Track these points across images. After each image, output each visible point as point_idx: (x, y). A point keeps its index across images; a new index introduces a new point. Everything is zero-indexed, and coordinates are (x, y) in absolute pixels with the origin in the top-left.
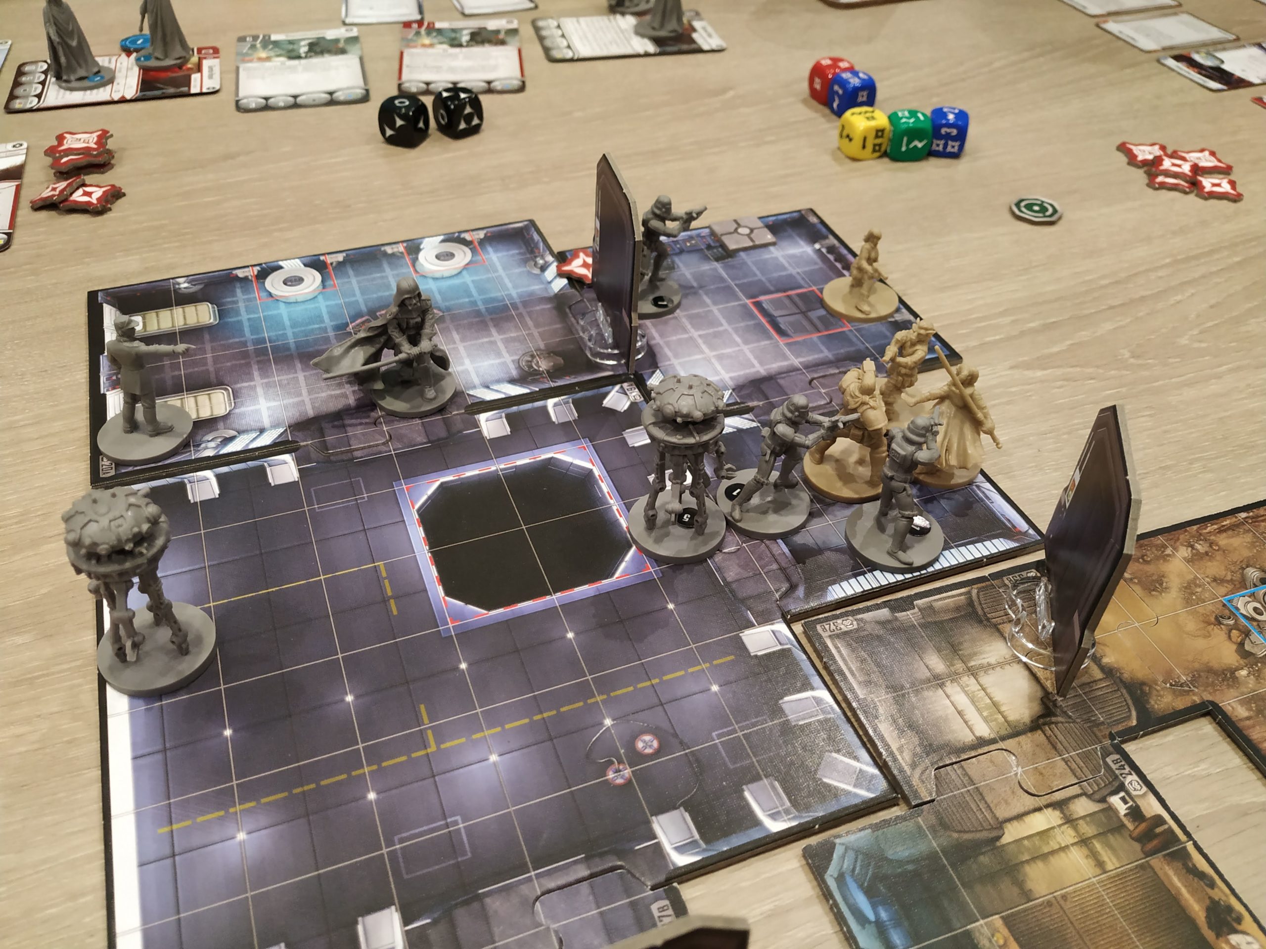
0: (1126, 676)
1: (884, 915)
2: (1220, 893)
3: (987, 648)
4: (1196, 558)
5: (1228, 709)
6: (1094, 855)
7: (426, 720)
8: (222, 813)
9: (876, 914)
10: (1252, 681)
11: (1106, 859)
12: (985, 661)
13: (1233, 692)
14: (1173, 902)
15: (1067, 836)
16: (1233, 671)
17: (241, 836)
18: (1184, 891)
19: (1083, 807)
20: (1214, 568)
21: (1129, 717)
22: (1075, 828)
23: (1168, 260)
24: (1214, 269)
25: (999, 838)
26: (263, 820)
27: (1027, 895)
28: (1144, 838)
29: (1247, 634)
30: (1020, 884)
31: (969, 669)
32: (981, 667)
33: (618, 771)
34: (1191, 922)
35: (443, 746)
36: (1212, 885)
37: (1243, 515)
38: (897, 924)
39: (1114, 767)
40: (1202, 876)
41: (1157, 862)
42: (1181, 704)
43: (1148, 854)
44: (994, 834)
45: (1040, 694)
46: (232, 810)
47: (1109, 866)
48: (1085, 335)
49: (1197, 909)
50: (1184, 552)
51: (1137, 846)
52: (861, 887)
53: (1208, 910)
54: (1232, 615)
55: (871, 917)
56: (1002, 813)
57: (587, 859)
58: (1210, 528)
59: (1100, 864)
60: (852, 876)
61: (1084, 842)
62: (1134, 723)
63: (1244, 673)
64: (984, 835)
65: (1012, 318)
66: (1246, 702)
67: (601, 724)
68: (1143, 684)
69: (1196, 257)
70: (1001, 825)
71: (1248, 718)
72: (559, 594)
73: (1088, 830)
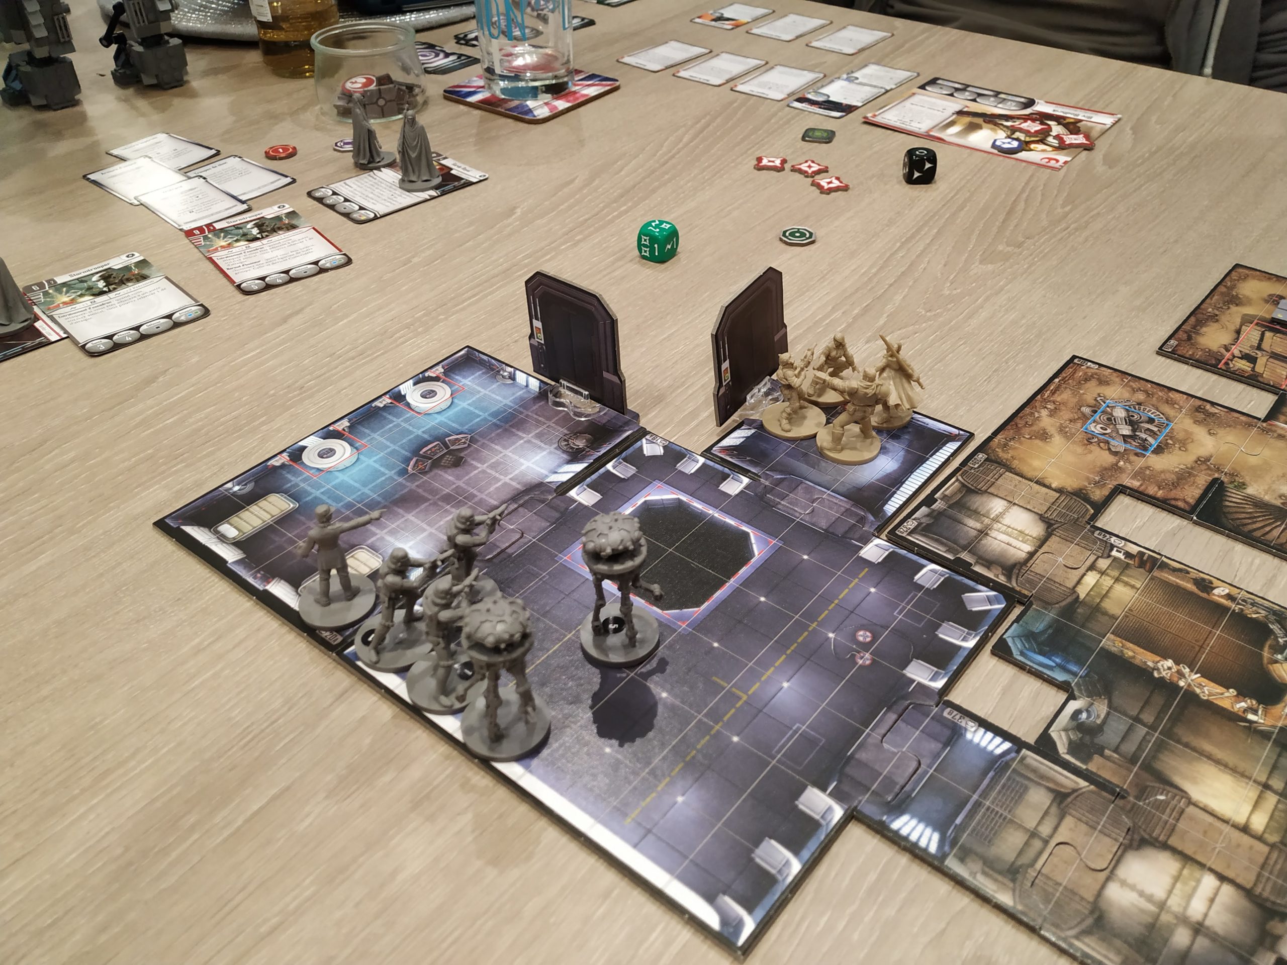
0: (1069, 489)
1: (1058, 660)
2: (1194, 574)
3: (992, 505)
4: (1052, 413)
5: (1129, 485)
6: (1127, 584)
7: (726, 685)
8: (654, 794)
9: (1054, 661)
10: (1128, 465)
11: (1133, 583)
12: (997, 512)
13: (1124, 476)
14: (1178, 588)
15: (1107, 582)
16: (1116, 465)
17: (680, 799)
18: (1178, 581)
19: (1103, 564)
20: (1066, 415)
21: (1087, 510)
22: (1108, 575)
23: (898, 244)
24: (928, 242)
25: (1078, 596)
27: (1114, 618)
28: (1142, 565)
29: (1108, 443)
30: (1105, 613)
31: (993, 520)
32: (997, 516)
33: (862, 658)
34: (1192, 593)
35: (750, 692)
36: (1188, 573)
37: (1057, 380)
38: (1068, 662)
39: (1101, 537)
40: (1180, 570)
41: (1156, 573)
42: (1106, 492)
43: (1150, 571)
44: (1074, 597)
45: (1037, 517)
46: (658, 790)
47: (1138, 586)
48: (890, 308)
49: (1190, 586)
50: (1044, 413)
51: (1141, 570)
52: (1035, 652)
53: (1195, 584)
54: (1093, 436)
55: (1054, 664)
56: (1070, 584)
57: (889, 709)
58: (1047, 394)
59: (1133, 587)
60: (1028, 650)
61: (1117, 580)
62: (1092, 511)
63: (1121, 463)
64: (1069, 600)
65: (842, 311)
66: (1134, 477)
67: (828, 639)
68: (1081, 490)
69: (913, 236)
70: (1073, 590)
71: (1141, 485)
72: (732, 580)
73: (1116, 573)
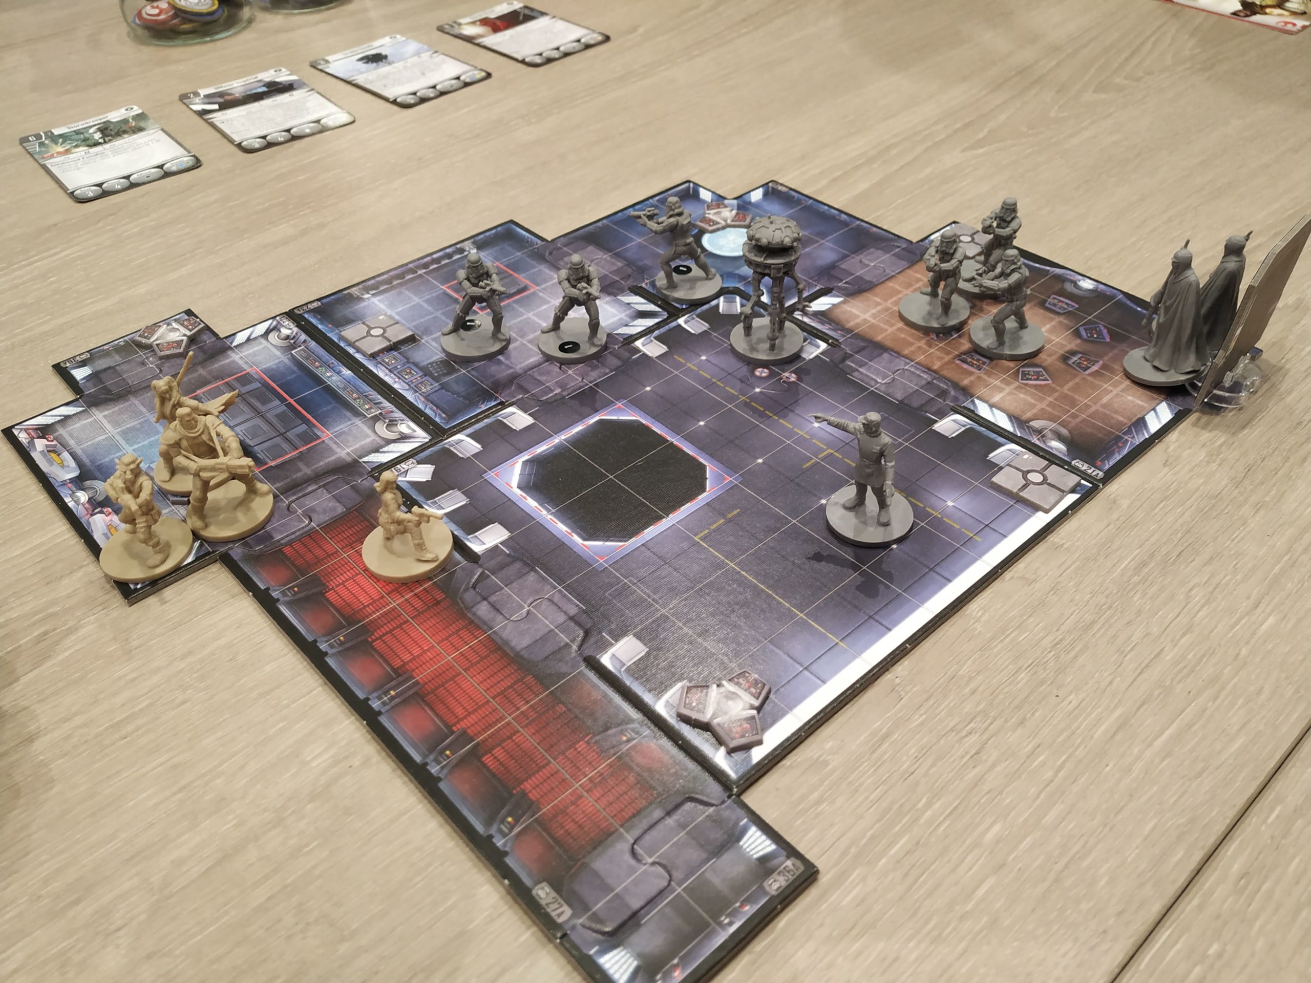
7: (812, 461)
8: (945, 519)
17: (950, 503)
26: (933, 500)
33: (788, 378)
35: (825, 447)
46: (939, 516)
67: (761, 392)
